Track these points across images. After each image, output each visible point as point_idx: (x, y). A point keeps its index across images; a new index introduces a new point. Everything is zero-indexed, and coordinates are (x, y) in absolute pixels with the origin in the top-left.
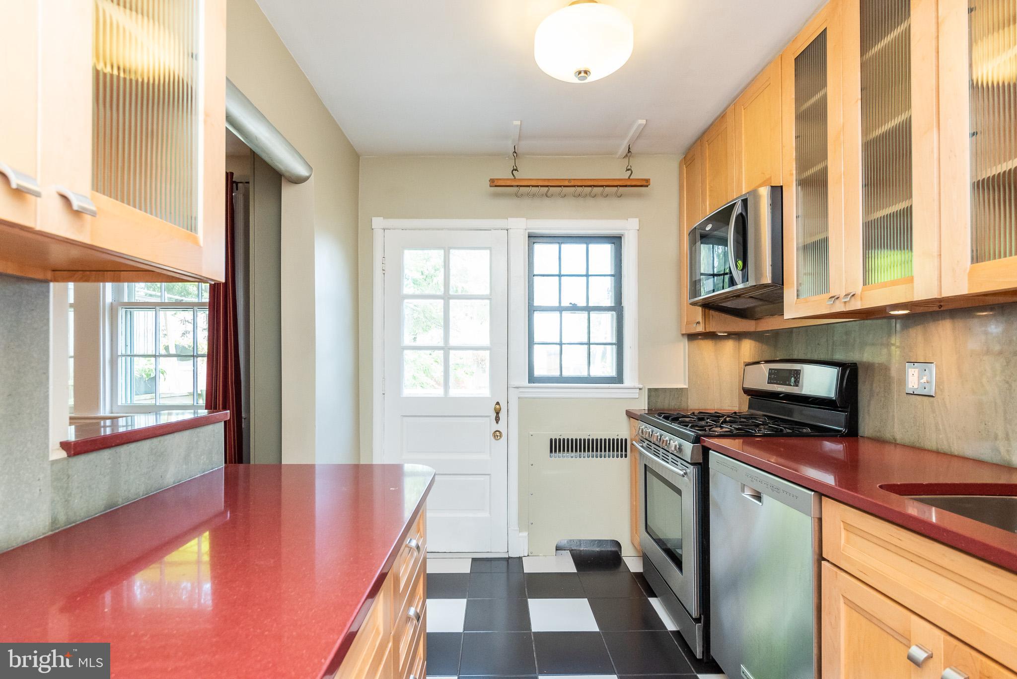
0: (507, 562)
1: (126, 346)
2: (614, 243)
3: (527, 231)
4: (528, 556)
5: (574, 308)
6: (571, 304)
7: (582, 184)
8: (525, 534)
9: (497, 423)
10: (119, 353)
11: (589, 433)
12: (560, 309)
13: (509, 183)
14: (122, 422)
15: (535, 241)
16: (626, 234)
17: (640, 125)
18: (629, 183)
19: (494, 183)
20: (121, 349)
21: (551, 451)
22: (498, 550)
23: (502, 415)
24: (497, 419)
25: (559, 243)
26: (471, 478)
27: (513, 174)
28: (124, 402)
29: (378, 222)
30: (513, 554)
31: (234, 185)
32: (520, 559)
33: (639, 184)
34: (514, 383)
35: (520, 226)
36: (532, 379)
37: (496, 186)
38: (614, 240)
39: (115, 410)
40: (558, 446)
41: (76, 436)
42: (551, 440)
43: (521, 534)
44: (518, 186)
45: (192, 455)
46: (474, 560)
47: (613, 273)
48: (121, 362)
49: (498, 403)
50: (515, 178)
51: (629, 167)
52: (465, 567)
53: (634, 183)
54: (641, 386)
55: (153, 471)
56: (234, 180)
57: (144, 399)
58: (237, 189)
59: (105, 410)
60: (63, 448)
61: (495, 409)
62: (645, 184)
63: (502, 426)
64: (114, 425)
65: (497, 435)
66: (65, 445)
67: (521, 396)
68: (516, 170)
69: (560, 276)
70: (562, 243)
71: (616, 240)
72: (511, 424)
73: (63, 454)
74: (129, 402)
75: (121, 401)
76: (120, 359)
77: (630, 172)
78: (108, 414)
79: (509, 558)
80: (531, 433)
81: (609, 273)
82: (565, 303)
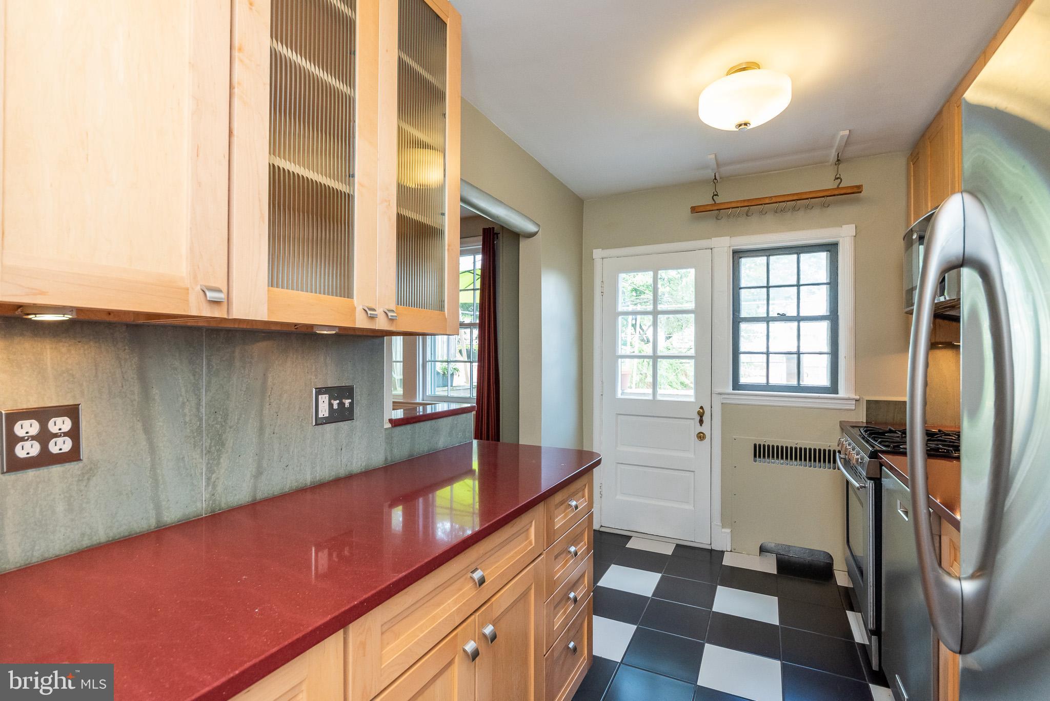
0: (710, 553)
1: (431, 354)
2: (827, 251)
3: (732, 248)
4: (731, 551)
5: (783, 318)
6: (778, 314)
7: (784, 200)
8: (728, 531)
9: (701, 425)
10: (427, 360)
11: (797, 442)
12: (768, 320)
13: (709, 208)
14: (429, 408)
15: (741, 256)
16: (841, 241)
17: (842, 136)
18: (836, 192)
19: (694, 210)
20: (428, 357)
21: (755, 456)
22: (701, 540)
23: (706, 418)
24: (701, 422)
25: (767, 256)
26: (676, 473)
27: (713, 199)
28: (430, 393)
29: (597, 253)
30: (717, 547)
31: (496, 236)
32: (723, 552)
33: (849, 191)
34: (717, 390)
35: (724, 244)
36: (736, 385)
37: (697, 212)
38: (830, 248)
39: (425, 398)
40: (761, 452)
41: (404, 415)
42: (755, 446)
43: (724, 530)
44: (718, 210)
45: (454, 432)
46: (678, 545)
47: (828, 281)
48: (429, 365)
49: (702, 408)
50: (715, 203)
51: (838, 176)
52: (668, 550)
53: (842, 192)
54: (857, 397)
55: (432, 438)
56: (495, 232)
57: (441, 392)
58: (497, 238)
59: (419, 399)
60: (390, 423)
61: (699, 413)
62: (858, 189)
63: (705, 429)
64: (425, 409)
65: (701, 436)
66: (391, 421)
67: (725, 401)
68: (716, 195)
69: (768, 287)
70: (769, 256)
71: (831, 248)
72: (714, 427)
73: (389, 425)
74: (433, 394)
75: (428, 393)
76: (428, 363)
77: (839, 180)
78: (421, 401)
79: (712, 550)
80: (735, 437)
81: (825, 282)
82: (773, 314)
